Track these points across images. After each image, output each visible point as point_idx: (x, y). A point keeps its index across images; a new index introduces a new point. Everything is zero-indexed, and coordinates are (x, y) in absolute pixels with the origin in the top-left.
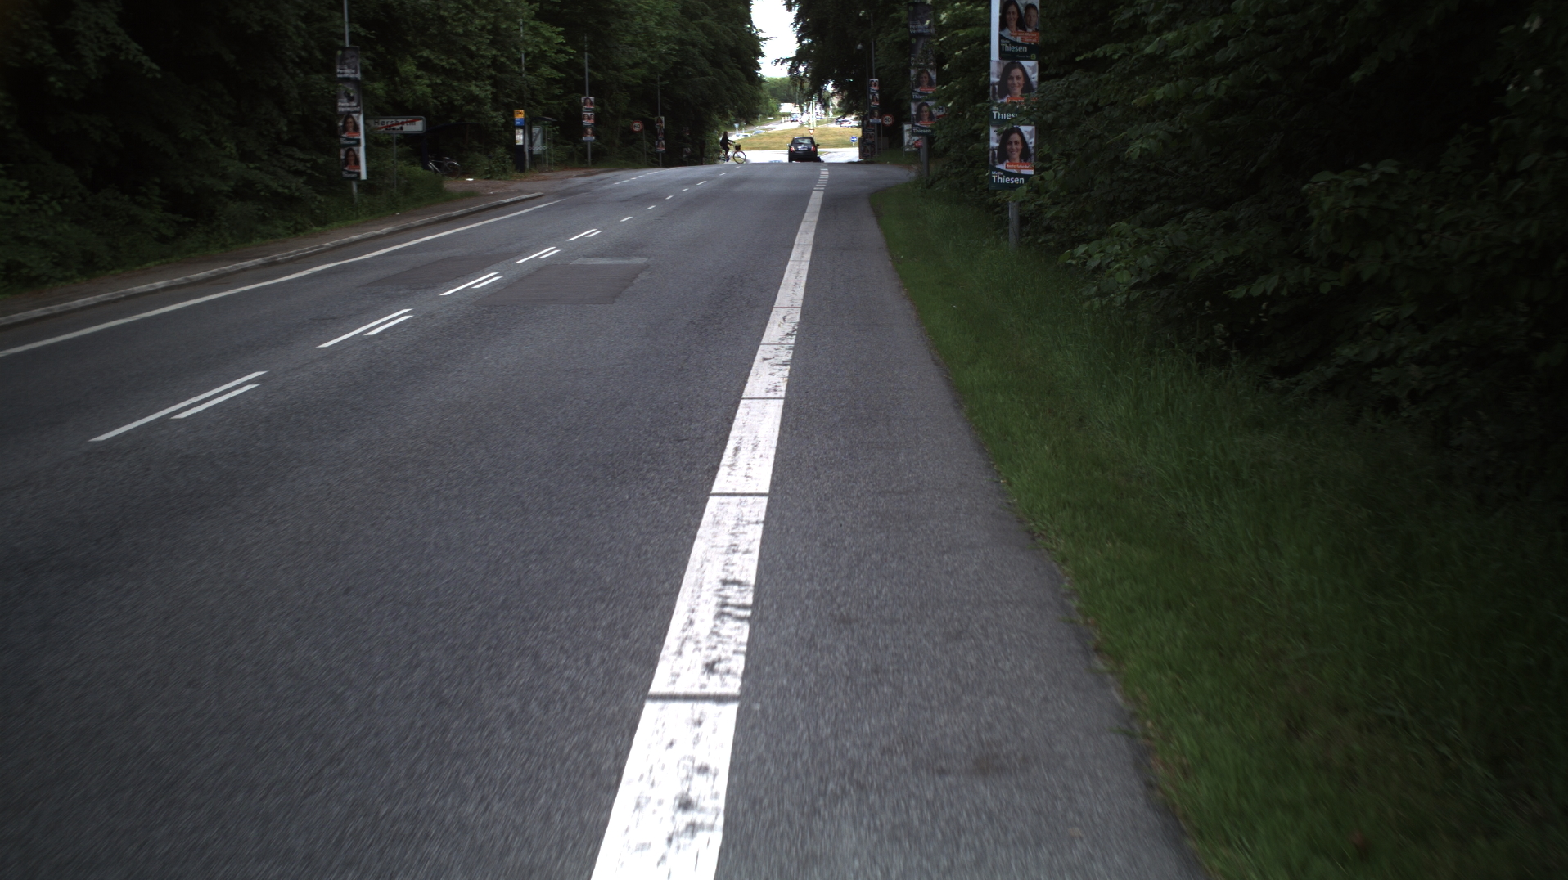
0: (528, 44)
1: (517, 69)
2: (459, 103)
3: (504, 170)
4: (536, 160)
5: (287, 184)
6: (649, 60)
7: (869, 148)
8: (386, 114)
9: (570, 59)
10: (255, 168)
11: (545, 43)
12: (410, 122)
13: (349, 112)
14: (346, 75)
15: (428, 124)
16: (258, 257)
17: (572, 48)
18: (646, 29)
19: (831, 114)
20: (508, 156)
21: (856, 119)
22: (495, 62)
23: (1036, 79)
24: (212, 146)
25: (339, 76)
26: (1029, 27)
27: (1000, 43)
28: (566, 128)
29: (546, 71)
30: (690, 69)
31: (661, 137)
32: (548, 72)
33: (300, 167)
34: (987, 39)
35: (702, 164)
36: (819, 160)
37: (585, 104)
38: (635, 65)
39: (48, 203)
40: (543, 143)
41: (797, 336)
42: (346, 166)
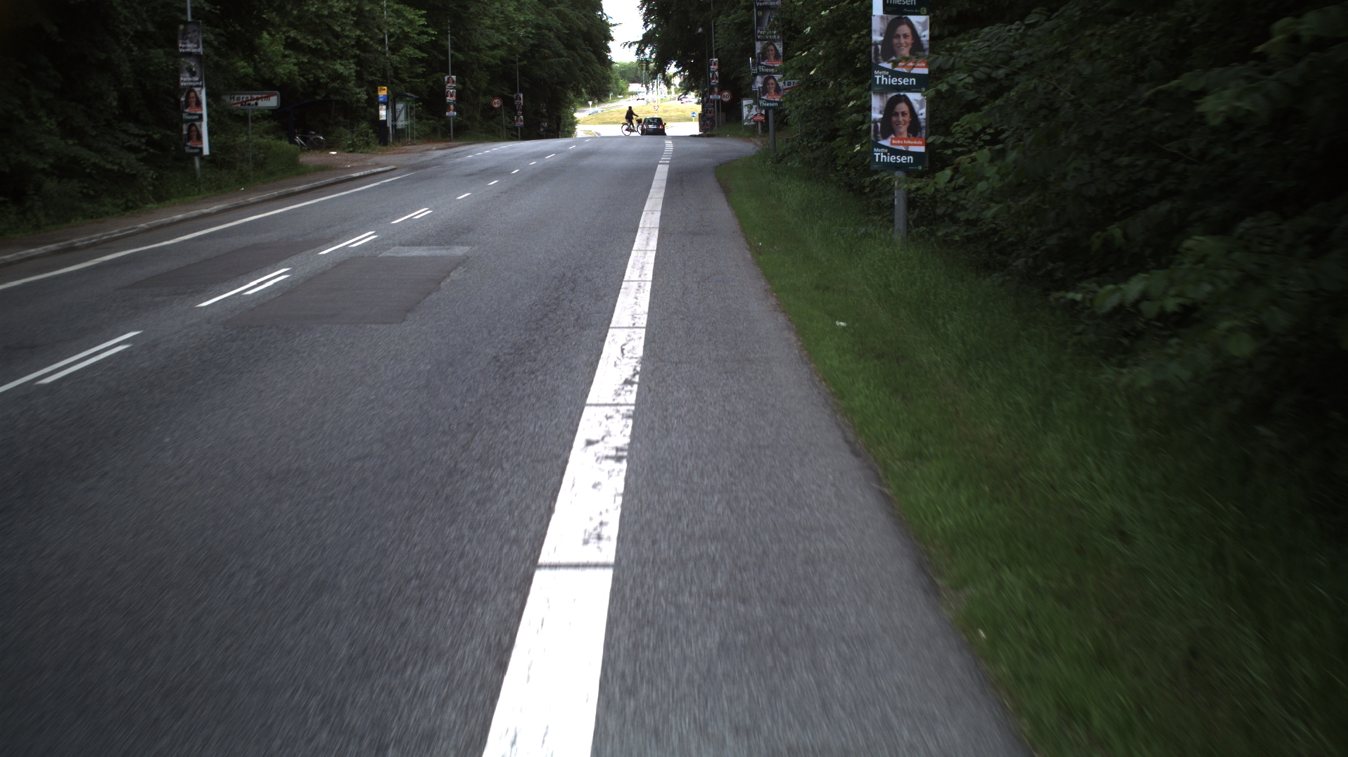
0: (390, 25)
1: (380, 49)
2: (325, 80)
3: (368, 144)
4: (400, 135)
6: (508, 42)
7: (708, 122)
9: (432, 40)
11: (407, 25)
12: (265, 97)
13: (191, 86)
15: (284, 100)
17: (434, 29)
18: (505, 15)
19: (673, 92)
20: (371, 131)
21: (696, 97)
22: (359, 43)
23: (927, 38)
24: (28, 121)
25: (181, 50)
28: (430, 105)
29: (409, 51)
30: (546, 51)
31: (520, 112)
32: (411, 52)
35: (558, 137)
36: (665, 134)
38: (495, 47)
40: (406, 118)
42: (189, 141)
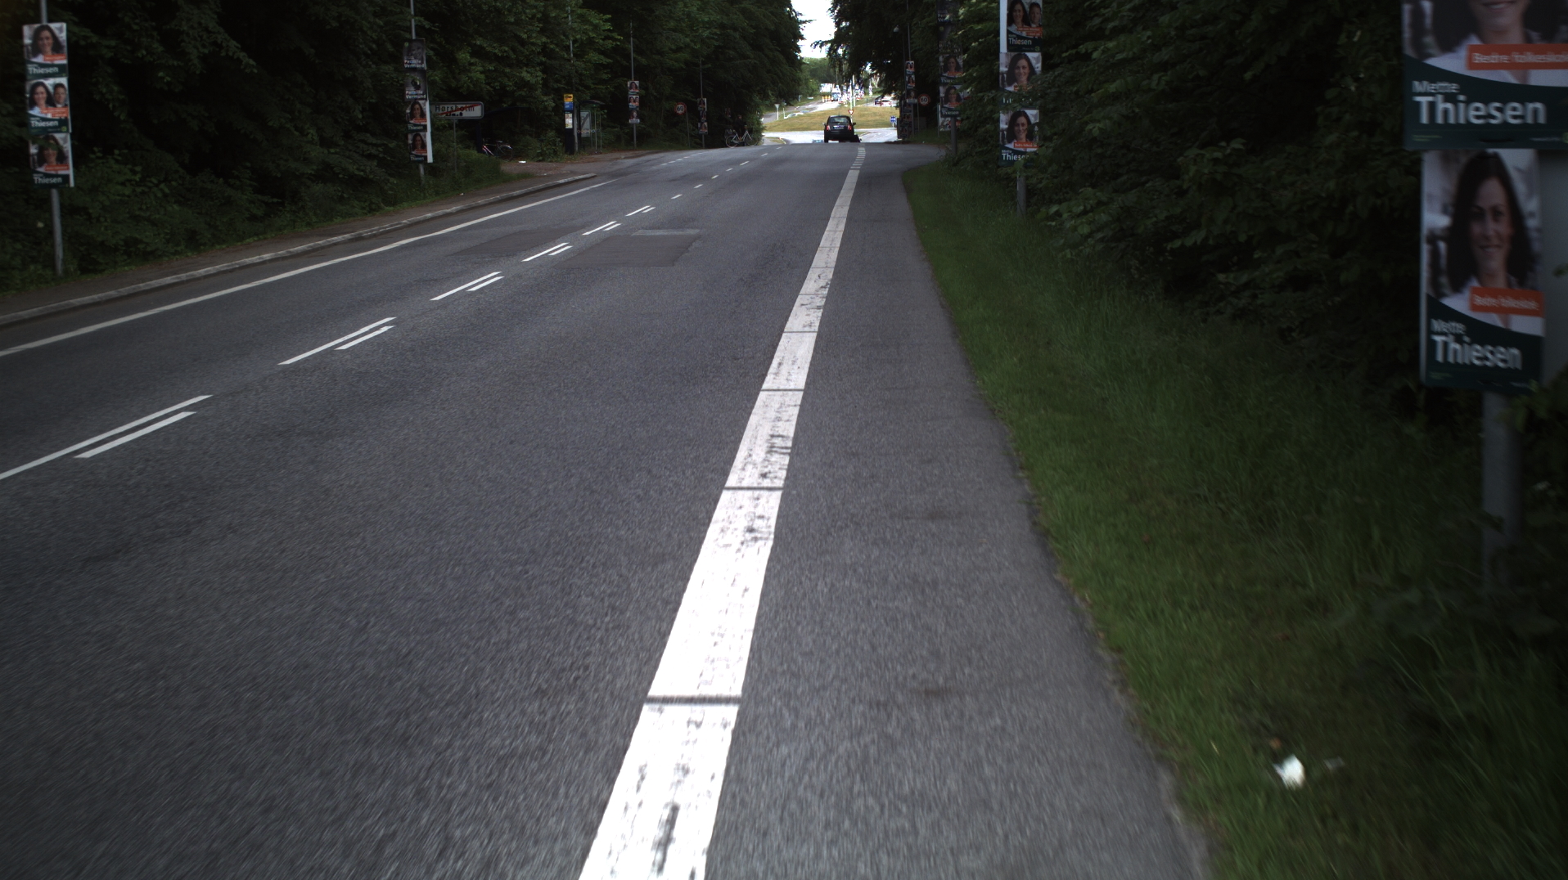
0: (576, 32)
1: (566, 56)
2: (512, 88)
3: (555, 152)
4: (585, 143)
5: (362, 168)
6: (692, 44)
8: (449, 101)
9: (617, 45)
10: (336, 153)
11: (592, 30)
12: (469, 107)
13: (416, 99)
14: (413, 66)
15: (486, 110)
16: (345, 233)
17: (618, 35)
18: (688, 15)
19: (871, 93)
20: (559, 139)
21: (894, 99)
22: (545, 50)
23: (1040, 69)
24: (297, 133)
25: (406, 66)
26: (1034, 23)
27: (1008, 37)
28: (613, 111)
29: (594, 56)
30: (731, 52)
31: (703, 119)
32: (596, 58)
33: (373, 151)
34: (997, 33)
36: (856, 139)
37: (631, 88)
38: (679, 50)
39: (157, 186)
40: (593, 126)
41: (830, 288)
42: (413, 150)
